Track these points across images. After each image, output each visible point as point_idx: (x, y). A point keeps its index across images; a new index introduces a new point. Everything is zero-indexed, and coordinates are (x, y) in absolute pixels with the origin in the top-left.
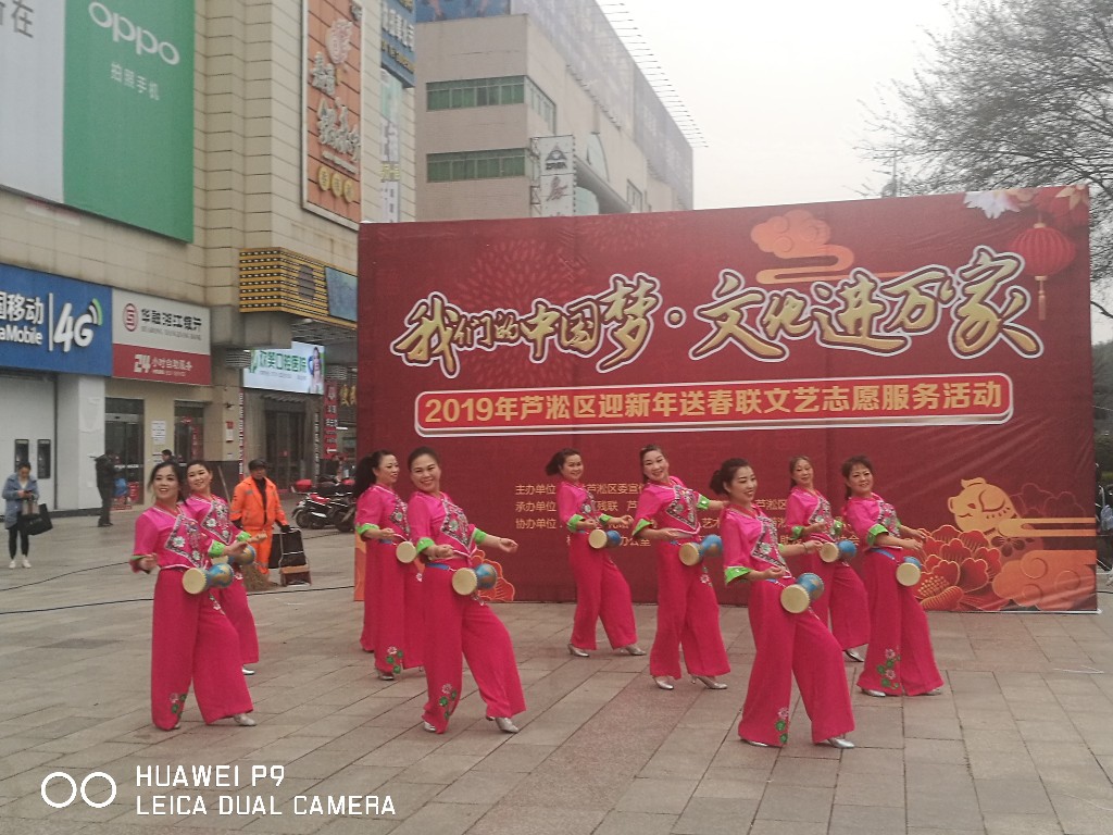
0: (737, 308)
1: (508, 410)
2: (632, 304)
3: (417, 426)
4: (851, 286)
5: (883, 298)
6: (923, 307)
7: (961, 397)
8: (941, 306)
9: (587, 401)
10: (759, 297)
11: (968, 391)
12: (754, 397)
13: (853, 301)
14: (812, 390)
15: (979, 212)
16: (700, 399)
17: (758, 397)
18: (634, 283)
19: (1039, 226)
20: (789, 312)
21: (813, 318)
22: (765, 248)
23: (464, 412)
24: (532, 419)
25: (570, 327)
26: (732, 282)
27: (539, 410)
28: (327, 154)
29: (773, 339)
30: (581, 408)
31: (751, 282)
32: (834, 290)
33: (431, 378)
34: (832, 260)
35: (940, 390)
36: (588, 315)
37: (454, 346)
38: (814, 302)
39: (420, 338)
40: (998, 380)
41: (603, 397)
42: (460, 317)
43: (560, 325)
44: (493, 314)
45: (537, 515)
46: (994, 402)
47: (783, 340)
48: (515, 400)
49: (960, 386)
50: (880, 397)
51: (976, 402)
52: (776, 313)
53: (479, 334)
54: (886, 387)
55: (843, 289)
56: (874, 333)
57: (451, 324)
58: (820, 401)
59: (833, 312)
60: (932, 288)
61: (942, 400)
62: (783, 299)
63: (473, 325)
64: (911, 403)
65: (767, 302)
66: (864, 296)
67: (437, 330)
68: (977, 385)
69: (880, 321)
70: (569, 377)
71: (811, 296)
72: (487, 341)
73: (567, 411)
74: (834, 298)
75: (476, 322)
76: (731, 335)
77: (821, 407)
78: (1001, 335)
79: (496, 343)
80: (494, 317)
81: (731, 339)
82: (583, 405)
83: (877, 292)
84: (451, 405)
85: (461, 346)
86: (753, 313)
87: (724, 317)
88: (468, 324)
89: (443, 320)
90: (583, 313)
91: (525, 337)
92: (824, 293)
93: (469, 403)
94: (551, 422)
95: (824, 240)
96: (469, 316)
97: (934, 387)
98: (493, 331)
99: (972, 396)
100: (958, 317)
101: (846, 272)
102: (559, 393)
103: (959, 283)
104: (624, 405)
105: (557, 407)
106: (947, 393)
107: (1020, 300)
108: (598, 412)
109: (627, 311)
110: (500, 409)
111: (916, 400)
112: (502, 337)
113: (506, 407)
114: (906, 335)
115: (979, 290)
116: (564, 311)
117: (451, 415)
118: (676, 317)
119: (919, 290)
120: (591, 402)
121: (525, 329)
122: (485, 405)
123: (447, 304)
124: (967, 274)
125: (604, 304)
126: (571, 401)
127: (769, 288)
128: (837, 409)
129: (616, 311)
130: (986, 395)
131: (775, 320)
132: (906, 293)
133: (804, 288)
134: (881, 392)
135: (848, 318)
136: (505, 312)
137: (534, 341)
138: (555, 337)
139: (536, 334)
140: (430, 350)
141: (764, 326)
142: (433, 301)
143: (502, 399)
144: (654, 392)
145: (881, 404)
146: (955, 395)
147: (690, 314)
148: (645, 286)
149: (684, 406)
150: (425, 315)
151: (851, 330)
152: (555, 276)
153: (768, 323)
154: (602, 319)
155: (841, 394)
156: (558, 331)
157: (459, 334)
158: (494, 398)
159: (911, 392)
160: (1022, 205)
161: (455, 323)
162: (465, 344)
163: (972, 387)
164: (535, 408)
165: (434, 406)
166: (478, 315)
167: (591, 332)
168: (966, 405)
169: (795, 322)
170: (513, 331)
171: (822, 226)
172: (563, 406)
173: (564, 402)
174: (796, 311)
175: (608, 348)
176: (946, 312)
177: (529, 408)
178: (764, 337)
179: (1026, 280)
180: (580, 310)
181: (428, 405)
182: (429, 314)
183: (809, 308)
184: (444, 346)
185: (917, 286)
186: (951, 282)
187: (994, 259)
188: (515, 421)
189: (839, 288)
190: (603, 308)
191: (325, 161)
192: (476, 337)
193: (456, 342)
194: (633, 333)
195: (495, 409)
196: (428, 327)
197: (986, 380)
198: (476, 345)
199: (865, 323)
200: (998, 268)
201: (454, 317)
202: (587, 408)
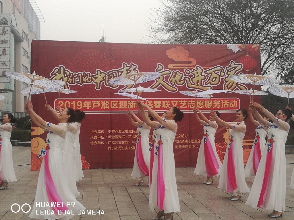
0: (162, 75)
1: (88, 105)
2: (129, 73)
4: (196, 70)
5: (205, 75)
6: (216, 78)
7: (226, 105)
8: (221, 77)
9: (115, 103)
10: (169, 72)
11: (228, 103)
12: (168, 103)
13: (196, 75)
14: (185, 101)
15: (231, 50)
16: (151, 103)
17: (169, 103)
18: (130, 66)
19: (247, 55)
20: (178, 77)
21: (185, 80)
22: (170, 57)
24: (96, 109)
25: (109, 79)
26: (160, 67)
27: (99, 106)
29: (174, 85)
31: (166, 67)
32: (191, 71)
34: (190, 62)
35: (220, 102)
36: (115, 75)
37: (68, 83)
38: (185, 75)
40: (236, 100)
41: (120, 102)
42: (70, 74)
43: (106, 78)
44: (82, 73)
45: (98, 140)
46: (235, 106)
47: (176, 86)
48: (91, 102)
49: (226, 101)
50: (204, 104)
51: (230, 106)
52: (174, 77)
53: (77, 80)
54: (205, 101)
55: (193, 71)
56: (202, 85)
57: (67, 76)
58: (187, 105)
59: (191, 78)
60: (218, 72)
61: (221, 105)
62: (176, 73)
63: (75, 76)
64: (213, 106)
65: (171, 74)
66: (199, 74)
67: (62, 78)
68: (230, 101)
69: (204, 82)
70: (109, 95)
71: (184, 73)
72: (80, 82)
73: (108, 106)
74: (191, 74)
75: (76, 76)
76: (160, 84)
77: (187, 107)
78: (237, 87)
79: (83, 83)
80: (83, 74)
81: (160, 85)
82: (114, 104)
83: (203, 73)
85: (71, 84)
86: (167, 77)
87: (159, 78)
88: (73, 76)
89: (64, 75)
90: (113, 75)
91: (94, 81)
92: (188, 72)
93: (74, 103)
94: (103, 109)
95: (188, 56)
96: (74, 74)
97: (219, 101)
98: (82, 79)
99: (229, 104)
100: (225, 81)
101: (194, 66)
102: (106, 100)
103: (226, 71)
104: (127, 105)
105: (105, 105)
106: (222, 103)
108: (119, 106)
110: (85, 105)
111: (214, 105)
112: (85, 81)
113: (87, 105)
114: (211, 86)
115: (231, 73)
116: (107, 73)
119: (215, 73)
120: (116, 103)
121: (94, 79)
122: (79, 104)
123: (65, 69)
124: (228, 69)
125: (120, 72)
126: (110, 103)
127: (172, 70)
128: (192, 107)
129: (124, 74)
130: (233, 104)
131: (174, 80)
132: (211, 73)
133: (182, 70)
134: (204, 103)
135: (195, 80)
136: (86, 73)
137: (97, 83)
138: (104, 82)
139: (97, 81)
141: (171, 82)
142: (60, 68)
143: (86, 102)
145: (204, 106)
146: (225, 104)
148: (133, 67)
150: (57, 72)
151: (196, 84)
152: (103, 62)
153: (172, 80)
155: (193, 103)
156: (105, 80)
157: (70, 79)
158: (83, 101)
159: (213, 103)
160: (242, 49)
161: (68, 76)
162: (72, 83)
163: (229, 102)
164: (98, 105)
165: (61, 103)
166: (77, 73)
168: (228, 107)
169: (180, 81)
170: (89, 79)
171: (187, 51)
172: (107, 104)
173: (107, 103)
174: (180, 77)
175: (122, 86)
176: (222, 79)
177: (95, 105)
178: (170, 85)
179: (244, 71)
180: (112, 74)
182: (59, 72)
183: (184, 77)
185: (214, 72)
186: (224, 71)
187: (235, 65)
188: (90, 109)
189: (192, 71)
190: (120, 73)
192: (76, 81)
195: (83, 105)
196: (58, 76)
197: (233, 100)
198: (76, 83)
199: (200, 82)
200: (236, 67)
201: (68, 74)
202: (115, 105)
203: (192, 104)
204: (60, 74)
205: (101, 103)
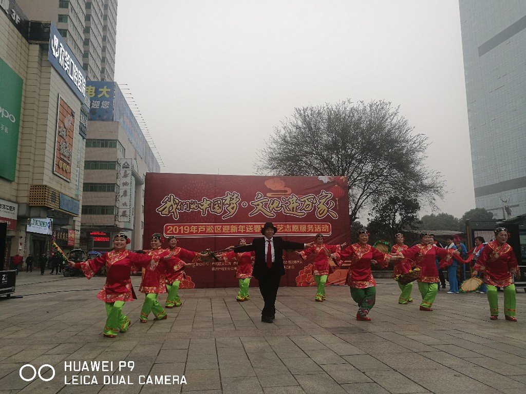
0: (262, 203)
2: (232, 200)
3: (164, 234)
4: (291, 198)
5: (299, 202)
6: (309, 205)
7: (319, 229)
8: (313, 205)
9: (219, 227)
10: (267, 200)
11: (320, 227)
13: (292, 202)
14: (282, 226)
15: (322, 181)
16: (252, 227)
18: (233, 194)
19: (336, 186)
20: (275, 205)
21: (282, 206)
22: (268, 187)
23: (180, 230)
24: (201, 233)
25: (213, 206)
26: (260, 196)
28: (62, 157)
29: (271, 211)
30: (217, 229)
31: (265, 196)
32: (287, 199)
33: (169, 219)
34: (286, 191)
35: (314, 227)
36: (219, 203)
38: (282, 202)
39: (166, 207)
40: (328, 225)
41: (223, 226)
42: (179, 202)
43: (211, 205)
44: (190, 201)
46: (327, 230)
47: (274, 212)
48: (197, 227)
49: (318, 226)
50: (299, 228)
51: (323, 230)
52: (272, 205)
53: (185, 207)
54: (300, 225)
55: (289, 199)
56: (297, 211)
57: (176, 204)
58: (284, 229)
59: (287, 205)
60: (311, 200)
61: (314, 229)
62: (274, 201)
64: (307, 230)
65: (269, 201)
66: (294, 201)
67: (172, 205)
68: (323, 226)
69: (298, 208)
70: (213, 220)
71: (281, 200)
72: (188, 209)
73: (213, 230)
74: (287, 201)
75: (185, 203)
78: (328, 213)
79: (191, 210)
81: (260, 211)
83: (298, 200)
84: (176, 228)
85: (179, 211)
86: (266, 204)
87: (258, 205)
88: (182, 204)
89: (174, 203)
91: (200, 208)
92: (284, 200)
93: (182, 227)
94: (208, 233)
95: (283, 186)
96: (182, 201)
97: (312, 226)
98: (190, 206)
100: (318, 208)
101: (290, 195)
102: (210, 225)
103: (318, 199)
104: (230, 229)
105: (210, 229)
107: (332, 204)
108: (222, 231)
109: (231, 202)
110: (192, 229)
112: (193, 208)
113: (194, 229)
114: (305, 212)
115: (323, 201)
116: (212, 201)
117: (176, 231)
118: (245, 204)
120: (220, 228)
121: (200, 206)
122: (187, 228)
123: (175, 198)
124: (319, 197)
125: (224, 200)
126: (214, 227)
127: (270, 198)
128: (288, 231)
129: (228, 202)
130: (325, 228)
131: (272, 207)
132: (305, 201)
133: (279, 198)
135: (291, 207)
136: (194, 201)
137: (203, 209)
138: (209, 209)
139: (204, 207)
140: (169, 211)
141: (269, 208)
142: (170, 197)
143: (193, 226)
144: (239, 225)
145: (299, 230)
146: (317, 228)
147: (249, 204)
148: (236, 195)
149: (247, 230)
150: (168, 200)
151: (291, 210)
152: (209, 191)
154: (223, 204)
156: (210, 207)
157: (179, 207)
158: (190, 226)
159: (307, 227)
160: (332, 180)
162: (181, 210)
164: (203, 229)
165: (170, 228)
166: (185, 201)
167: (220, 208)
169: (277, 207)
170: (196, 206)
171: (282, 182)
173: (212, 228)
174: (277, 204)
175: (225, 212)
176: (315, 206)
177: (201, 229)
178: (269, 210)
179: (333, 199)
180: (217, 201)
181: (168, 228)
183: (280, 204)
184: (174, 210)
185: (307, 199)
186: (316, 199)
187: (326, 193)
188: (196, 233)
191: (61, 159)
193: (178, 209)
194: (233, 208)
195: (190, 230)
196: (169, 204)
197: (325, 224)
198: (184, 210)
199: (295, 208)
200: (327, 196)
201: (177, 202)
202: (219, 229)
203: (288, 227)
204: (170, 201)
205: (206, 228)
